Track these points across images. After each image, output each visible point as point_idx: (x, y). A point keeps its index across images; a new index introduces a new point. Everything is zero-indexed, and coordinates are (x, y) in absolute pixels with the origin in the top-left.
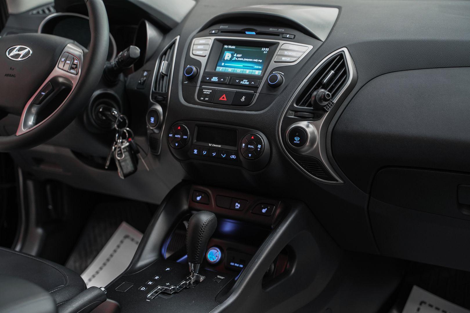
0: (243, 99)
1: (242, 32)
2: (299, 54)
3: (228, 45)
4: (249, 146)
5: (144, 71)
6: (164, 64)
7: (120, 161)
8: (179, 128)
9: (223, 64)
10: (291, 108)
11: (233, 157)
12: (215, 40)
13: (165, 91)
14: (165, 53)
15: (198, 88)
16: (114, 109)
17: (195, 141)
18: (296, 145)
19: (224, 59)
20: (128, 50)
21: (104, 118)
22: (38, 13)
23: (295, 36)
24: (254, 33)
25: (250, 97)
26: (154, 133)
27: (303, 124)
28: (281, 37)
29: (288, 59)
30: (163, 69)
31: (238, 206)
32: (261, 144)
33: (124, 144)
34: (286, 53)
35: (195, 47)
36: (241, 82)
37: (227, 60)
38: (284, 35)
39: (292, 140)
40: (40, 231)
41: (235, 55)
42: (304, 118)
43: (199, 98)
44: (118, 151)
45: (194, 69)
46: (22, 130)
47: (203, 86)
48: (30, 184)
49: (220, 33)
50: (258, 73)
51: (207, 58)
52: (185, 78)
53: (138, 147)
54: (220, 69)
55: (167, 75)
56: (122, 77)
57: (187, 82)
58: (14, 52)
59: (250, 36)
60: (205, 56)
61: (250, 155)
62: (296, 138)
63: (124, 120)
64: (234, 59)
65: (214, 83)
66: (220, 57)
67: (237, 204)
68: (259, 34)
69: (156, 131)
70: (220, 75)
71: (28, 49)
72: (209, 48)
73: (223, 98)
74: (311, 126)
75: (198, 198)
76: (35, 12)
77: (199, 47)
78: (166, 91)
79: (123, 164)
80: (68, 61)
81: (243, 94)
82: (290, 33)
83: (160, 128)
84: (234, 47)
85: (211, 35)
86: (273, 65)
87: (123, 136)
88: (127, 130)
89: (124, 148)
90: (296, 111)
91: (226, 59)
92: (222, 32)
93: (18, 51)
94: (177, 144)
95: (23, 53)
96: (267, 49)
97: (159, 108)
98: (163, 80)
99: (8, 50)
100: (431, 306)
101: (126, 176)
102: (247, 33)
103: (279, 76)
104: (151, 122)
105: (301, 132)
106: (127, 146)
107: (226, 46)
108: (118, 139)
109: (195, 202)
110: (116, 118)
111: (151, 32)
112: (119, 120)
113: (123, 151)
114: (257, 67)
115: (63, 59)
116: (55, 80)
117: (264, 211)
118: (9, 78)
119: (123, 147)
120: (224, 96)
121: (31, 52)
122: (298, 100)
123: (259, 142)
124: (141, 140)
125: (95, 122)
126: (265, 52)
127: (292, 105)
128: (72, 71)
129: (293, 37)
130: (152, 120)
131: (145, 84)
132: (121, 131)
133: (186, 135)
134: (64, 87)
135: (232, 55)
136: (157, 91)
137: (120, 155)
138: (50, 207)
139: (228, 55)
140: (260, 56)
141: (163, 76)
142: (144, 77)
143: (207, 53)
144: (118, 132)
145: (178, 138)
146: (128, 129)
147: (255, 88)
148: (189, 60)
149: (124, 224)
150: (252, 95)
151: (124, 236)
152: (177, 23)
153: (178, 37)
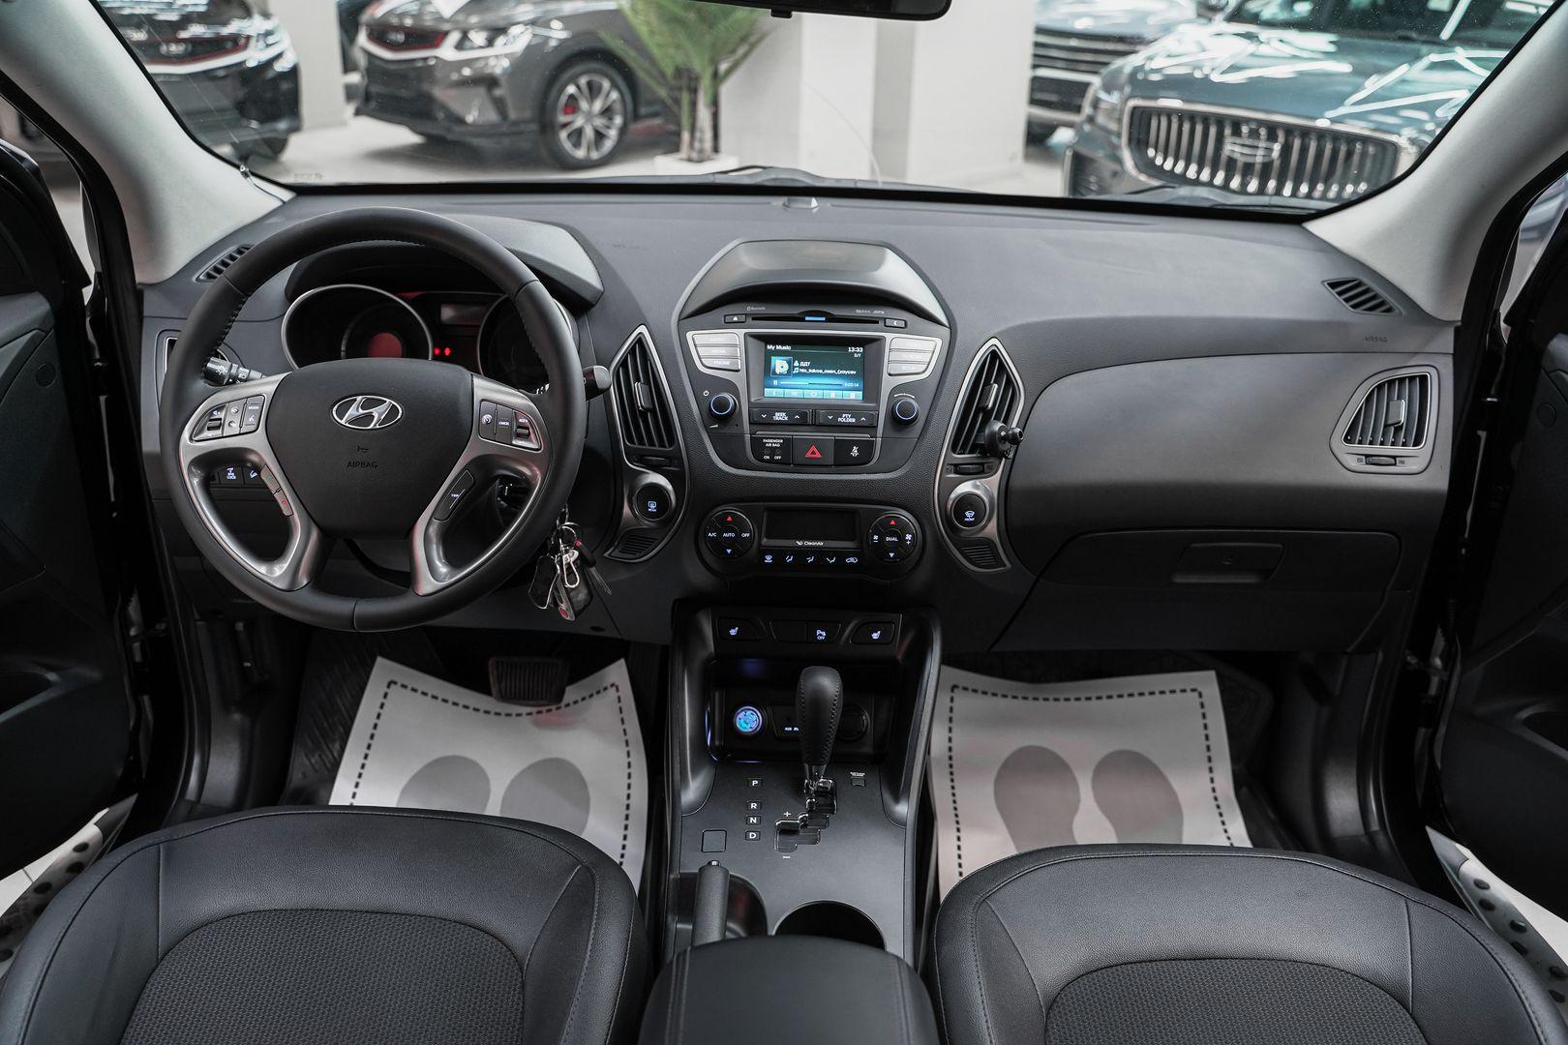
0: (855, 452)
1: (797, 319)
2: (926, 357)
3: (775, 344)
4: (888, 539)
9: (775, 382)
10: (947, 461)
11: (852, 560)
12: (745, 334)
13: (663, 443)
14: (623, 364)
15: (747, 437)
17: (765, 539)
18: (970, 524)
19: (774, 373)
23: (906, 324)
24: (824, 319)
25: (867, 448)
27: (966, 487)
28: (882, 325)
29: (911, 369)
31: (821, 634)
32: (910, 532)
34: (903, 356)
35: (700, 351)
36: (839, 419)
37: (781, 374)
38: (888, 322)
39: (962, 519)
41: (796, 364)
42: (968, 476)
43: (758, 457)
45: (731, 399)
46: (427, 586)
47: (759, 433)
49: (750, 322)
51: (743, 373)
54: (775, 393)
55: (652, 411)
57: (716, 426)
58: (353, 412)
60: (738, 371)
61: (891, 555)
62: (967, 513)
64: (796, 371)
65: (781, 423)
66: (766, 368)
67: (819, 632)
68: (833, 321)
70: (786, 407)
71: (388, 401)
72: (740, 352)
73: (813, 453)
74: (982, 485)
75: (735, 632)
77: (714, 351)
80: (505, 421)
81: (851, 443)
82: (897, 316)
84: (788, 348)
85: (731, 325)
86: (888, 382)
90: (954, 465)
91: (778, 372)
92: (753, 319)
93: (364, 409)
94: (729, 550)
96: (862, 350)
97: (661, 480)
99: (336, 407)
102: (807, 318)
103: (916, 405)
104: (650, 510)
105: (971, 501)
107: (770, 347)
114: (851, 385)
115: (485, 418)
116: (480, 461)
117: (875, 636)
120: (814, 448)
121: (401, 408)
122: (954, 446)
123: (900, 530)
126: (856, 356)
127: (947, 456)
128: (522, 443)
129: (902, 324)
130: (652, 506)
135: (789, 363)
139: (780, 364)
140: (849, 362)
141: (643, 413)
143: (740, 364)
145: (730, 538)
147: (871, 427)
148: (699, 380)
149: (380, 660)
150: (871, 445)
151: (386, 684)
152: (600, 293)
153: (643, 329)
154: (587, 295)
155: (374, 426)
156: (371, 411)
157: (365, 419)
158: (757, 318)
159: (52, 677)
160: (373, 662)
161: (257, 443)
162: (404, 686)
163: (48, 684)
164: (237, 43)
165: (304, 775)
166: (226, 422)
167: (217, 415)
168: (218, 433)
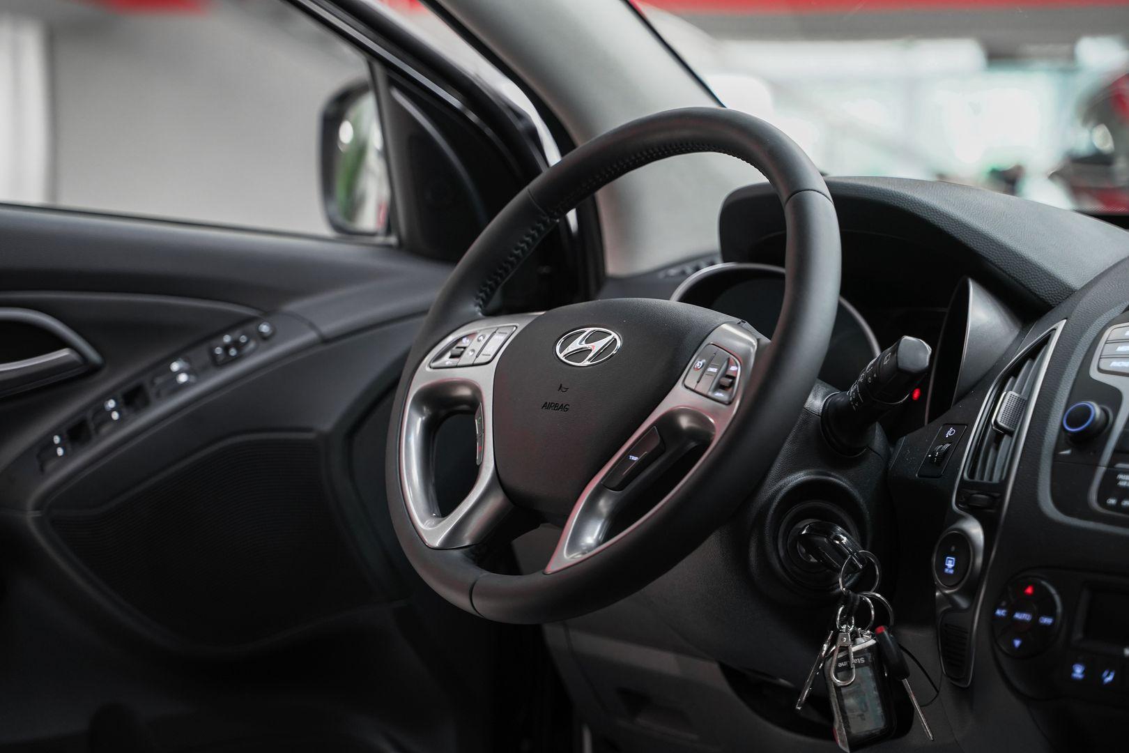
5: (947, 426)
6: (1010, 402)
7: (844, 691)
8: (1029, 590)
13: (1002, 476)
14: (1015, 370)
15: (1101, 470)
16: (839, 529)
17: (1081, 636)
20: (895, 351)
21: (813, 560)
26: (956, 607)
30: (1001, 416)
33: (860, 640)
35: (1108, 349)
43: (1102, 500)
44: (839, 660)
45: (1096, 410)
46: (562, 559)
47: (1120, 465)
52: (1066, 439)
53: (906, 656)
55: (1011, 435)
56: (878, 438)
57: (1068, 452)
58: (576, 345)
63: (869, 567)
69: (963, 603)
71: (614, 334)
77: (1121, 349)
78: (1003, 478)
79: (850, 702)
80: (714, 366)
83: (970, 591)
87: (863, 622)
88: (873, 599)
89: (857, 654)
93: (586, 343)
94: (1017, 643)
95: (597, 346)
97: (975, 530)
98: (997, 449)
99: (562, 340)
104: (946, 570)
106: (870, 648)
108: (843, 625)
110: (845, 557)
112: (851, 563)
113: (853, 660)
115: (699, 364)
116: (669, 419)
118: (551, 411)
119: (854, 649)
121: (619, 344)
128: (720, 395)
130: (950, 564)
131: (946, 462)
132: (855, 599)
133: (1051, 613)
136: (977, 478)
137: (845, 672)
141: (1000, 434)
142: (943, 440)
144: (846, 601)
145: (1023, 622)
146: (878, 596)
148: (1082, 389)
152: (1067, 293)
153: (1061, 325)
155: (586, 363)
156: (589, 346)
157: (582, 353)
166: (468, 350)
167: (465, 342)
168: (455, 361)
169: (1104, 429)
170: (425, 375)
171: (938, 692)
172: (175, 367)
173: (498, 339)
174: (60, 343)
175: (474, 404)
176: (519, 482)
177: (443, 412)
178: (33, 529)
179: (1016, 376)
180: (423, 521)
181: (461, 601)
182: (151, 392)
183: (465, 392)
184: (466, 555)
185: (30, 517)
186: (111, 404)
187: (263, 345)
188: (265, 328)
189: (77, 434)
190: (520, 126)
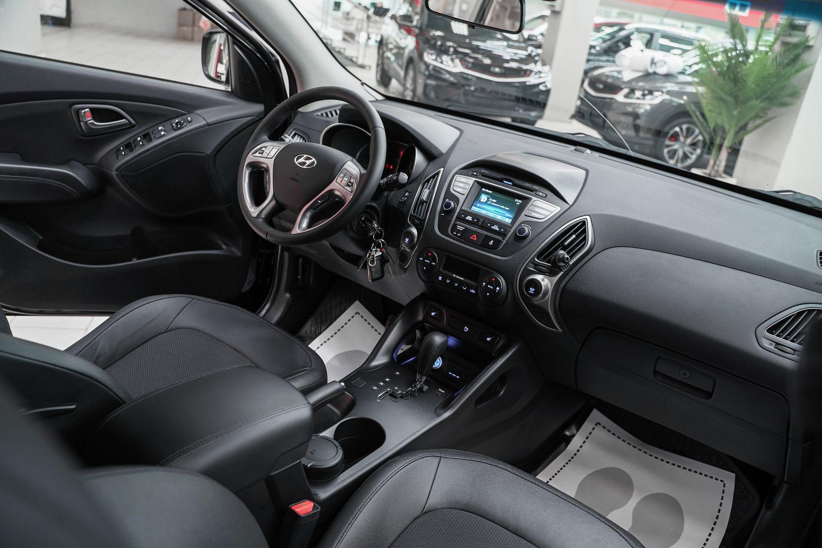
0: (491, 243)
1: (500, 180)
2: (547, 213)
3: (486, 189)
4: (489, 286)
5: (406, 192)
6: (426, 192)
8: (430, 254)
9: (478, 205)
10: (532, 261)
11: (473, 291)
12: (475, 181)
13: (423, 216)
14: (428, 181)
15: (452, 223)
16: (374, 222)
17: (442, 269)
18: (530, 294)
19: (480, 201)
20: (398, 176)
21: (364, 226)
22: (322, 114)
23: (546, 196)
24: (511, 184)
25: (497, 242)
26: (406, 250)
27: (539, 277)
28: (534, 193)
29: (537, 216)
30: (425, 197)
31: (466, 329)
32: (500, 287)
33: (377, 253)
34: (536, 209)
35: (456, 184)
36: (492, 227)
37: (482, 202)
38: (538, 193)
39: (528, 290)
40: (288, 295)
41: (491, 199)
42: (541, 272)
43: (452, 232)
44: (371, 259)
45: (452, 204)
46: (296, 231)
47: (458, 222)
48: (286, 255)
49: (480, 176)
50: (508, 221)
51: (465, 196)
52: (442, 211)
53: (389, 258)
54: (474, 209)
55: (426, 202)
57: (443, 215)
58: (301, 160)
59: (507, 186)
60: (464, 195)
61: (488, 294)
62: (531, 289)
63: (381, 232)
64: (489, 202)
65: (468, 221)
66: (477, 198)
67: (466, 328)
68: (514, 185)
69: (408, 250)
70: (475, 215)
71: (314, 160)
72: (468, 187)
73: (474, 237)
74: (545, 280)
75: (433, 314)
76: (319, 114)
77: (460, 184)
78: (424, 218)
79: (373, 269)
80: (347, 178)
81: (492, 238)
82: (544, 191)
83: (412, 248)
84: (490, 192)
85: (473, 176)
86: (522, 218)
87: (378, 246)
89: (376, 257)
90: (536, 265)
92: (482, 176)
93: (305, 159)
94: (425, 268)
95: (308, 162)
96: (520, 201)
97: (414, 231)
98: (422, 207)
99: (297, 157)
100: (604, 427)
101: (373, 280)
102: (504, 181)
103: (527, 231)
104: (406, 242)
105: (536, 284)
106: (380, 255)
107: (483, 189)
108: (373, 248)
109: (428, 315)
110: (375, 229)
111: (419, 157)
112: (377, 232)
113: (375, 259)
114: (509, 215)
115: (342, 175)
116: (331, 191)
117: (488, 339)
118: (293, 181)
119: (376, 255)
120: (475, 236)
121: (316, 163)
122: (539, 256)
123: (498, 284)
124: (392, 250)
125: (356, 229)
126: (517, 203)
127: (533, 258)
128: (347, 188)
129: (544, 195)
130: (407, 240)
131: (405, 204)
132: (377, 242)
133: (435, 262)
134: (337, 199)
135: (488, 198)
136: (416, 214)
137: (372, 262)
138: (299, 277)
139: (484, 198)
140: (512, 205)
141: (422, 202)
142: (405, 197)
143: (466, 192)
144: (374, 242)
145: (427, 263)
146: (383, 240)
147: (504, 235)
148: (449, 195)
149: (357, 302)
150: (500, 241)
151: (355, 312)
152: (442, 154)
153: (442, 170)
154: (435, 153)
155: (304, 167)
156: (306, 161)
157: (304, 164)
158: (484, 175)
159: (224, 247)
160: (355, 301)
161: (270, 163)
162: (362, 317)
163: (221, 248)
164: (527, 73)
165: (306, 332)
166: (264, 152)
167: (263, 149)
168: (260, 155)
169: (454, 209)
170: (250, 158)
171: (394, 263)
172: (160, 128)
173: (275, 151)
174: (123, 117)
175: (267, 170)
176: (282, 200)
177: (256, 170)
178: (115, 177)
179: (428, 183)
180: (251, 208)
181: (263, 236)
182: (152, 136)
183: (265, 166)
184: (264, 220)
185: (114, 173)
186: (139, 139)
187: (188, 124)
188: (189, 119)
189: (129, 146)
190: (273, 59)
